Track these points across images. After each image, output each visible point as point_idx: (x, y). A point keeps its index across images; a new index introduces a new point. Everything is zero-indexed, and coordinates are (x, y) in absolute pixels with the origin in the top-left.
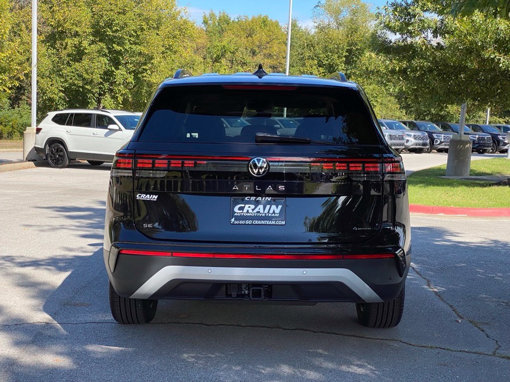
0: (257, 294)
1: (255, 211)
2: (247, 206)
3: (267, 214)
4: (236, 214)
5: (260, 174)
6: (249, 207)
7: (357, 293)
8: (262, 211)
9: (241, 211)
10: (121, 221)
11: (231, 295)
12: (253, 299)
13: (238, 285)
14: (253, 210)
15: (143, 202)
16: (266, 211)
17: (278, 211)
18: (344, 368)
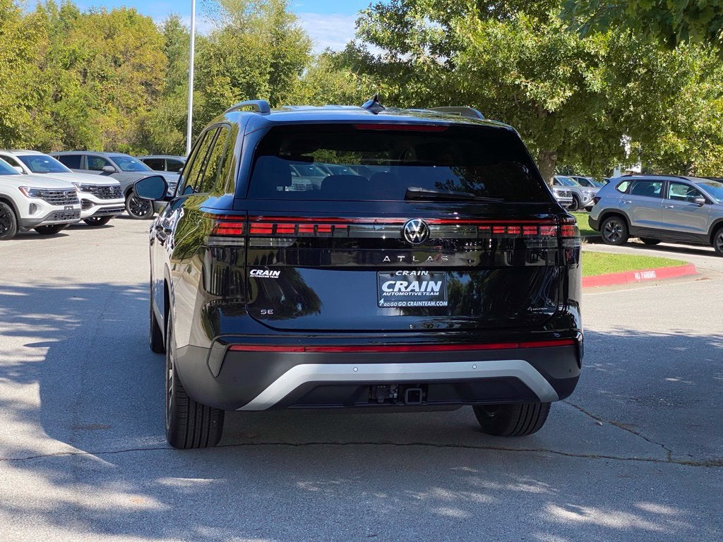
0: (414, 397)
1: (409, 289)
2: (398, 283)
3: (424, 293)
4: (385, 294)
5: (418, 242)
6: (401, 284)
8: (417, 289)
9: (392, 290)
10: (219, 306)
11: (377, 400)
12: (408, 403)
13: (386, 386)
14: (406, 288)
16: (423, 289)
17: (437, 288)
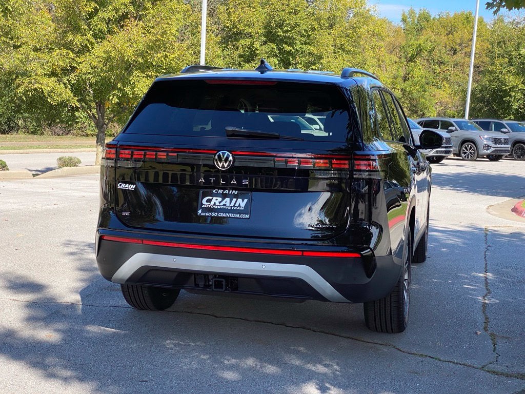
0: (218, 285)
1: (222, 204)
2: (215, 198)
3: (233, 208)
4: (204, 206)
5: (225, 168)
6: (217, 200)
7: (318, 290)
8: (228, 204)
9: (209, 203)
11: (198, 285)
12: (215, 290)
13: (205, 275)
14: (220, 202)
15: (121, 191)
16: (232, 204)
17: (243, 204)
18: (310, 366)
